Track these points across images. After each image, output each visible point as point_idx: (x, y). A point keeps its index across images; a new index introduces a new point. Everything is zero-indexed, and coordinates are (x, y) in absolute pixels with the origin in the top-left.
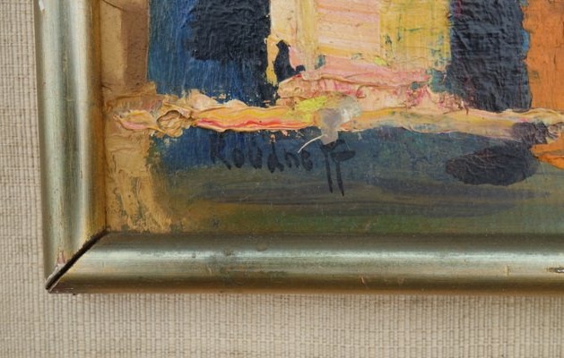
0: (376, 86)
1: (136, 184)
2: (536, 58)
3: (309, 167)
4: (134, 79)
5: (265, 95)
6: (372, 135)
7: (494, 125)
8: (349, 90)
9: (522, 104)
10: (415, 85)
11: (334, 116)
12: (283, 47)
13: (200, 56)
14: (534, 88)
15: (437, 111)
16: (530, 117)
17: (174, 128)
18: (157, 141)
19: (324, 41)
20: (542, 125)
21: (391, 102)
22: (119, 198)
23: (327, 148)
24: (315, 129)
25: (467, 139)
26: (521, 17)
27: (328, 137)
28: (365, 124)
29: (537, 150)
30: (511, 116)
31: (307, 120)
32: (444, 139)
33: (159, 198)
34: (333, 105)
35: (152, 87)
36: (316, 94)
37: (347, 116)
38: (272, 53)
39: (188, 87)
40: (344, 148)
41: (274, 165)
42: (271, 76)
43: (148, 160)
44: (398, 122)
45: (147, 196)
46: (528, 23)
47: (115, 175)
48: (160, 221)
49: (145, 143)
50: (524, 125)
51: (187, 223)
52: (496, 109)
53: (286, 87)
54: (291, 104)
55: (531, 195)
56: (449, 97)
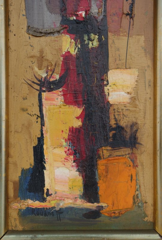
0: (67, 198)
1: (15, 219)
2: (101, 192)
3: (53, 215)
4: (15, 197)
5: (44, 200)
6: (66, 208)
7: (92, 206)
8: (62, 199)
9: (98, 202)
10: (76, 198)
11: (59, 204)
12: (48, 190)
13: (30, 192)
14: (100, 199)
15: (81, 203)
16: (100, 204)
17: (24, 207)
18: (20, 210)
19: (56, 188)
20: (102, 207)
21: (70, 201)
22: (11, 223)
23: (57, 211)
24: (54, 207)
25: (87, 209)
26: (97, 184)
27: (57, 209)
28: (65, 206)
29: (101, 212)
30: (96, 204)
31: (53, 205)
32: (82, 209)
33: (20, 222)
34: (58, 202)
35: (19, 199)
36: (54, 200)
37: (61, 204)
38: (45, 191)
39: (27, 198)
40: (61, 211)
41: (46, 215)
42: (45, 196)
43: (18, 214)
44: (72, 206)
45: (18, 222)
46: (99, 185)
47: (10, 218)
48: (20, 228)
49: (17, 211)
50: (99, 206)
51: (26, 228)
52: (93, 203)
53: (48, 198)
54: (49, 202)
55: (100, 221)
56: (83, 200)
